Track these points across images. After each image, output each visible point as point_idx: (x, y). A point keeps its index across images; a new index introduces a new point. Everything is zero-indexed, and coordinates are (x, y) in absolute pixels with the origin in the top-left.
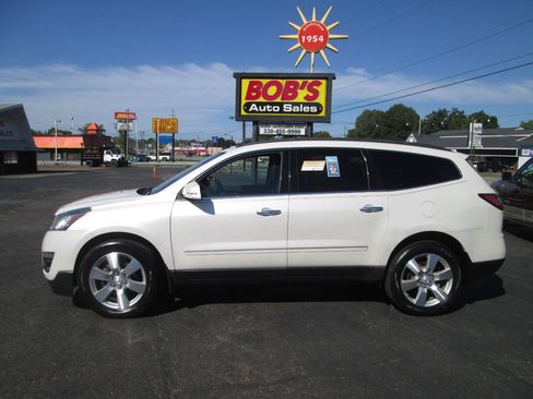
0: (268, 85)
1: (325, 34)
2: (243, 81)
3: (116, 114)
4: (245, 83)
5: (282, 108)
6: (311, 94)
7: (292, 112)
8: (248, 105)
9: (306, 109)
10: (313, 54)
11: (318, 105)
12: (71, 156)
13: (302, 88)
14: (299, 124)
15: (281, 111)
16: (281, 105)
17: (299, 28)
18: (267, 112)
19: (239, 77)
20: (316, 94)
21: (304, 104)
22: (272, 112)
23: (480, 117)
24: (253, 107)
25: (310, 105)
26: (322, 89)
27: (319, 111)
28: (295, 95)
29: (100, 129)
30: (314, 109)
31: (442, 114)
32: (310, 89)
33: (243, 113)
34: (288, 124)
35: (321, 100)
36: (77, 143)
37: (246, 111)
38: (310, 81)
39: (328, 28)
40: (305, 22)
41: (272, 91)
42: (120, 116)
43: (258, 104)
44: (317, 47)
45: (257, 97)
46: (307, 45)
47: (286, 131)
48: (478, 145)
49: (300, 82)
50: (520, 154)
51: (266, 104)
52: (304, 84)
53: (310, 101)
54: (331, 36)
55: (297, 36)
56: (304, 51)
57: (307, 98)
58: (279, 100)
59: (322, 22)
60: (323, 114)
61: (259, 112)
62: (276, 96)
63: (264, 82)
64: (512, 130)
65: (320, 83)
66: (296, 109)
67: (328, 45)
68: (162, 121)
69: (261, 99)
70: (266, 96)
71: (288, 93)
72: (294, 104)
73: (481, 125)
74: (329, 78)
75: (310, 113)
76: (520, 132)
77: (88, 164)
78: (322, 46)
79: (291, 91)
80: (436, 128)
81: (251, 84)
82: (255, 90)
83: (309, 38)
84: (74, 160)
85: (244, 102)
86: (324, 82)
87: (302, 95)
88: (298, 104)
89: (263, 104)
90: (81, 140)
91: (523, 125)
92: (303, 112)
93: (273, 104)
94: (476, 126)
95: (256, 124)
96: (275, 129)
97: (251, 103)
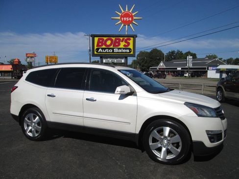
0: (107, 40)
1: (132, 17)
2: (95, 38)
3: (27, 54)
4: (96, 39)
5: (113, 51)
6: (126, 44)
7: (118, 52)
8: (98, 49)
9: (124, 51)
10: (127, 26)
11: (130, 49)
12: (6, 74)
13: (122, 41)
14: (122, 58)
15: (113, 52)
16: (113, 49)
17: (120, 14)
18: (106, 52)
19: (93, 36)
20: (129, 44)
21: (123, 49)
22: (109, 52)
24: (100, 50)
25: (126, 49)
26: (131, 42)
27: (130, 52)
28: (119, 45)
29: (19, 62)
30: (128, 51)
32: (126, 42)
33: (95, 53)
34: (116, 57)
36: (9, 68)
37: (97, 52)
38: (126, 38)
39: (133, 14)
40: (123, 11)
41: (109, 43)
42: (28, 55)
43: (102, 49)
44: (128, 23)
45: (102, 45)
46: (123, 22)
47: (115, 61)
48: (191, 66)
49: (121, 38)
50: (208, 69)
51: (106, 49)
52: (123, 39)
53: (126, 47)
54: (134, 18)
55: (119, 18)
56: (123, 25)
57: (125, 46)
58: (112, 47)
59: (131, 11)
60: (132, 53)
61: (103, 52)
62: (110, 45)
63: (105, 38)
64: (203, 59)
65: (130, 39)
66: (120, 51)
67: (133, 22)
68: (50, 57)
69: (104, 47)
70: (106, 45)
71: (116, 44)
72: (119, 49)
73: (192, 57)
74: (134, 37)
75: (126, 52)
76: (207, 60)
77: (15, 78)
78: (131, 22)
79: (117, 42)
80: (171, 59)
82: (101, 42)
83: (125, 19)
84: (8, 76)
85: (96, 48)
86: (132, 38)
87: (122, 44)
88: (121, 49)
89: (105, 49)
90: (11, 66)
91: (207, 57)
92: (123, 52)
93: (109, 49)
94: (190, 58)
95: (102, 58)
96: (110, 60)
97: (99, 48)
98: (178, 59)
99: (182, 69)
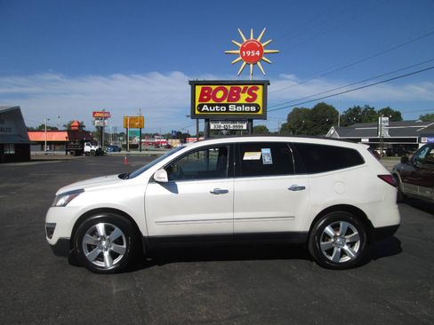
0: (216, 90)
1: (261, 49)
2: (197, 87)
3: (94, 113)
4: (199, 89)
5: (228, 108)
6: (251, 97)
7: (236, 111)
8: (201, 106)
9: (247, 109)
10: (251, 65)
11: (257, 106)
12: (57, 148)
13: (244, 92)
14: (241, 120)
15: (227, 110)
16: (227, 105)
17: (240, 45)
18: (216, 111)
19: (194, 84)
20: (255, 97)
21: (246, 105)
22: (220, 111)
23: (386, 112)
24: (205, 108)
25: (250, 105)
26: (259, 93)
27: (257, 111)
28: (238, 98)
29: (81, 126)
30: (253, 109)
31: (356, 110)
32: (250, 93)
33: (197, 112)
34: (233, 121)
35: (259, 101)
36: (62, 137)
37: (200, 110)
38: (250, 86)
39: (263, 45)
40: (245, 40)
41: (220, 94)
42: (97, 115)
43: (209, 105)
44: (254, 60)
45: (208, 99)
46: (246, 58)
47: (231, 126)
48: (386, 135)
49: (242, 87)
50: (420, 141)
51: (214, 105)
52: (245, 89)
53: (250, 102)
54: (265, 51)
55: (239, 52)
56: (245, 63)
57: (248, 99)
58: (225, 102)
59: (258, 40)
60: (260, 112)
61: (210, 111)
62: (223, 99)
63: (214, 87)
64: (413, 123)
65: (258, 88)
66: (239, 109)
67: (264, 58)
68: (132, 118)
69: (211, 102)
70: (215, 99)
71: (233, 96)
72: (237, 105)
73: (387, 119)
74: (265, 84)
75: (250, 111)
76: (419, 124)
77: (72, 153)
78: (258, 59)
79: (234, 94)
80: (352, 121)
81: (203, 90)
82: (207, 94)
83: (249, 53)
84: (61, 150)
85: (197, 103)
86: (260, 87)
87: (243, 97)
88: (241, 105)
89: (212, 105)
90: (66, 134)
91: (422, 118)
92: (245, 111)
93: (220, 105)
94: (384, 120)
95: (208, 121)
96: (222, 125)
97: (203, 105)
98: (367, 122)
99: (370, 140)
